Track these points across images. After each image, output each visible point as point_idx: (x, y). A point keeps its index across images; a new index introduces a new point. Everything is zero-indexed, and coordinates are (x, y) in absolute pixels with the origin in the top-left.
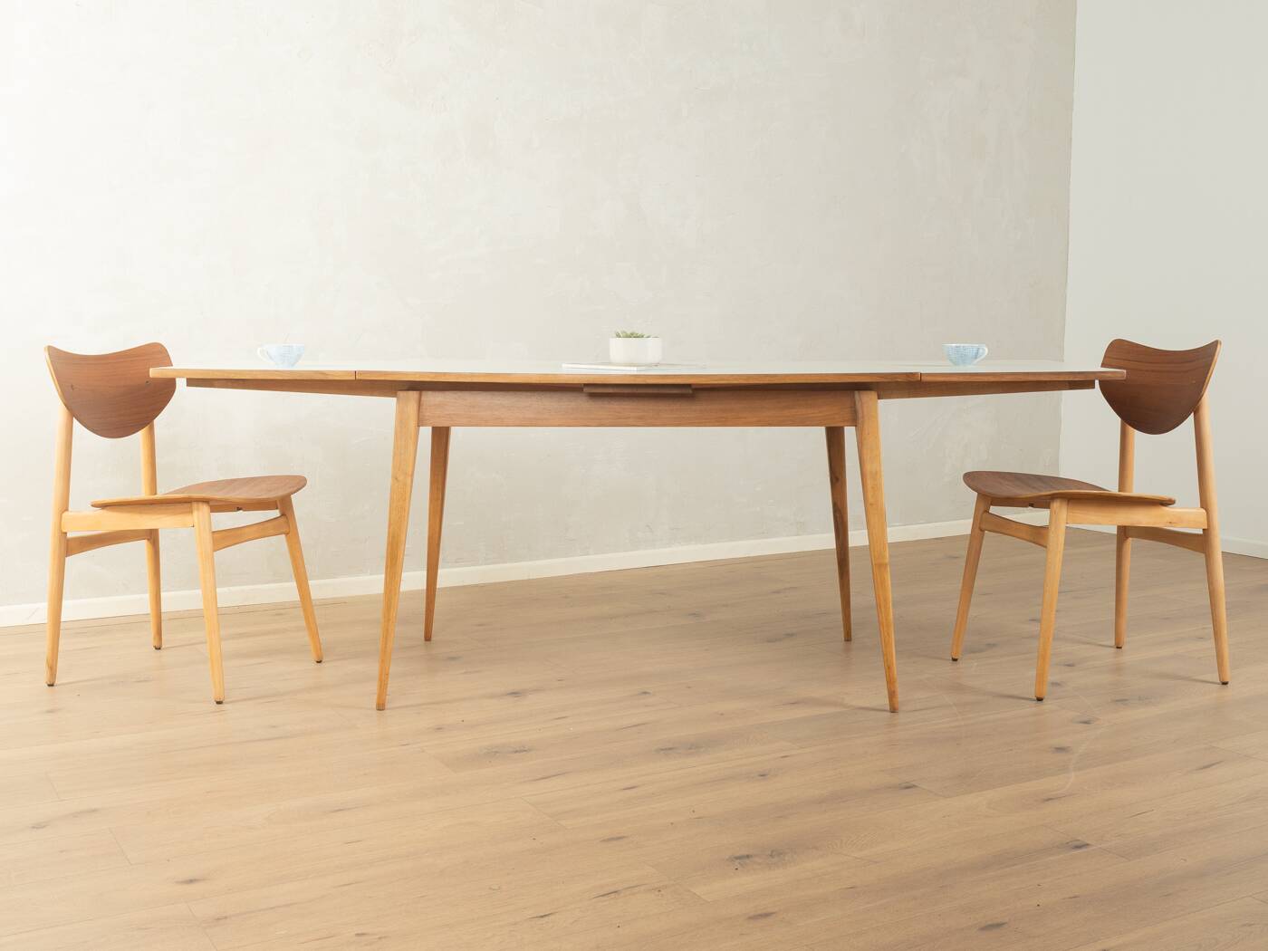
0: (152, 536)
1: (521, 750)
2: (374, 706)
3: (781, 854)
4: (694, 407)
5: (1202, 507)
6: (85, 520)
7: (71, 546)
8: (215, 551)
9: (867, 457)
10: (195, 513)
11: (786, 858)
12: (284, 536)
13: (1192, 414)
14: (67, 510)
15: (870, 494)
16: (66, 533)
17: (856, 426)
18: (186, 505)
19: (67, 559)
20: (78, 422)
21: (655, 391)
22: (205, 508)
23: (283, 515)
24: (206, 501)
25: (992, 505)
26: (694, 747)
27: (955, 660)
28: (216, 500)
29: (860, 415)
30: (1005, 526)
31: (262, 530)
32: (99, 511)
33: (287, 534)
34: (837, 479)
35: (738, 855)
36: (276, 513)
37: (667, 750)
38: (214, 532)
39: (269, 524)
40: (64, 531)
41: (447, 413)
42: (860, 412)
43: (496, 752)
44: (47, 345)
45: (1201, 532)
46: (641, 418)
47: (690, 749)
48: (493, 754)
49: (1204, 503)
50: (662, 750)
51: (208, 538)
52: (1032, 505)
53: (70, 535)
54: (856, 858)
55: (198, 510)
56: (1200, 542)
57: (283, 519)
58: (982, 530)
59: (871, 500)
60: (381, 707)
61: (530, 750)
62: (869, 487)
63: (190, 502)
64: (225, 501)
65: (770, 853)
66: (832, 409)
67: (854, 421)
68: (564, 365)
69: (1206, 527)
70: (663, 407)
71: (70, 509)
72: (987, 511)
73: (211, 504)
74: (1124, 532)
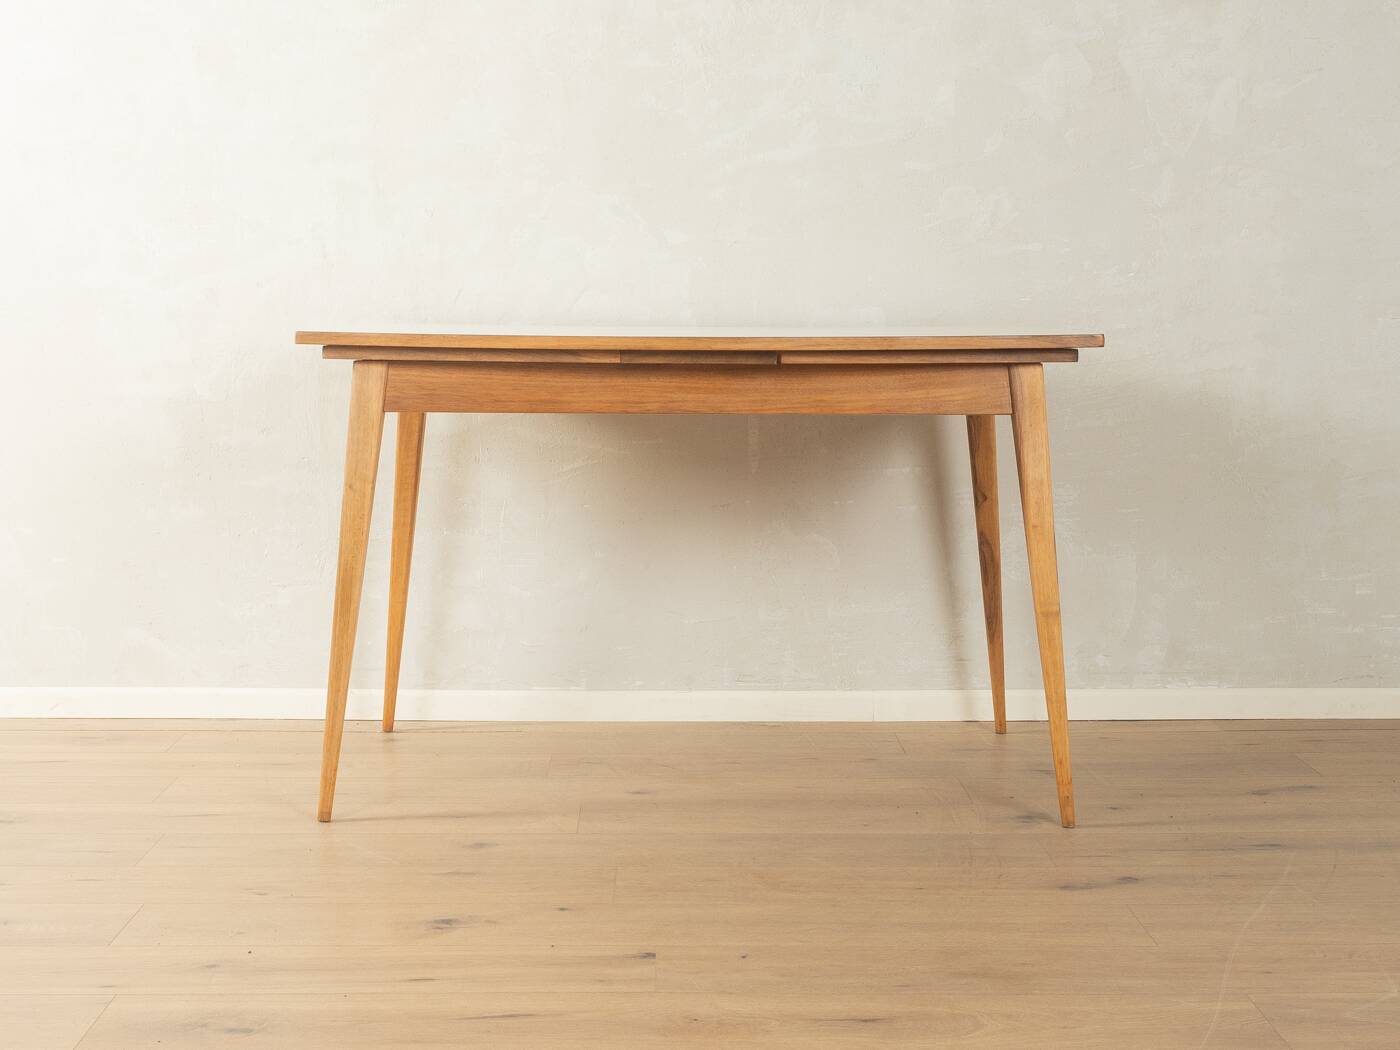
34: (984, 498)
60: (325, 818)
62: (1032, 501)
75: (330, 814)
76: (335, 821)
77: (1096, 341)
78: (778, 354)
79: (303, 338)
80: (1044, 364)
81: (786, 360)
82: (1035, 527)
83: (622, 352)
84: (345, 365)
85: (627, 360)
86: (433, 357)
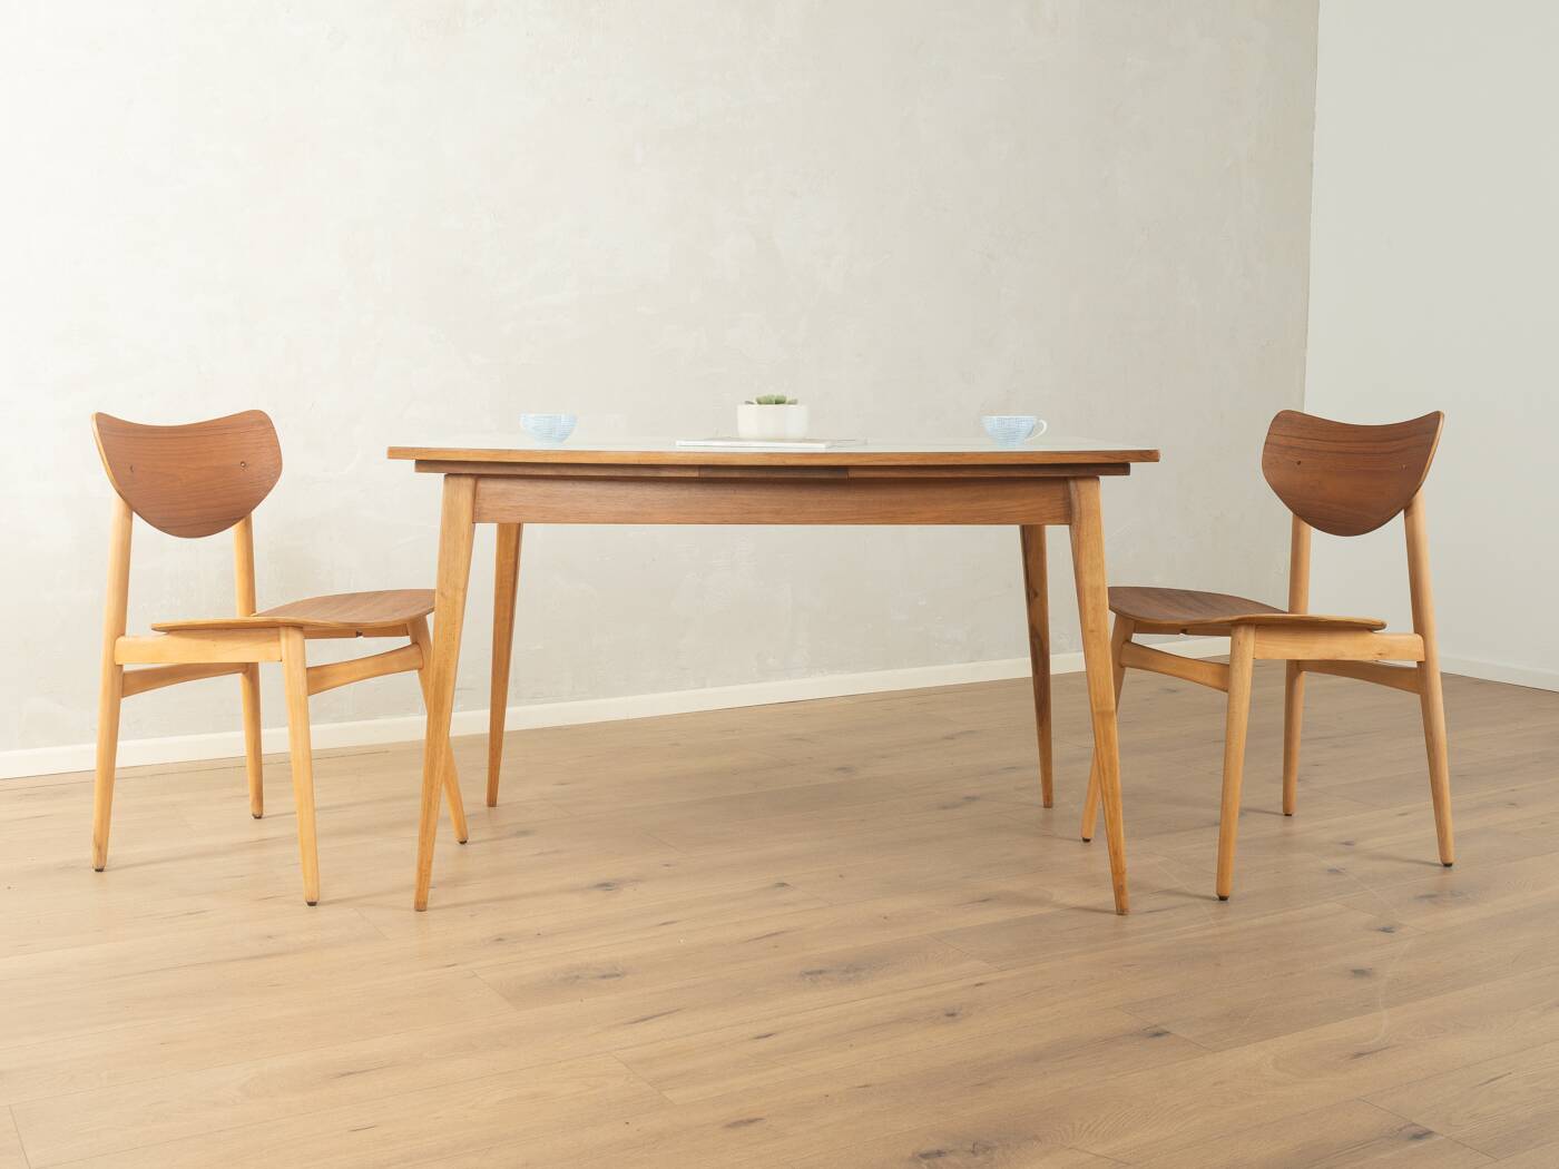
0: (250, 671)
1: (611, 974)
2: (412, 906)
3: (988, 1148)
4: (849, 498)
5: (1416, 632)
6: (145, 648)
7: (127, 683)
8: (309, 695)
9: (1085, 568)
10: (283, 640)
11: (996, 1156)
12: (416, 671)
13: (1402, 512)
14: (123, 634)
15: (1089, 618)
16: (121, 666)
17: (1070, 524)
18: (273, 631)
19: (123, 700)
20: (139, 518)
21: (797, 475)
22: (296, 637)
23: (415, 643)
24: (299, 627)
25: (1135, 632)
26: (852, 969)
27: (1087, 841)
28: (312, 625)
29: (1077, 510)
30: (1147, 659)
31: (382, 665)
32: (162, 637)
33: (420, 669)
34: (1036, 595)
35: (924, 1150)
36: (406, 641)
37: (814, 975)
38: (308, 669)
39: (394, 656)
40: (120, 663)
41: (512, 504)
42: (1076, 504)
43: (578, 977)
44: (96, 411)
45: (1415, 666)
46: (778, 512)
47: (847, 971)
48: (573, 980)
49: (1420, 627)
50: (808, 973)
51: (301, 676)
52: (1184, 632)
53: (127, 668)
54: (1097, 1156)
55: (287, 636)
56: (1415, 679)
57: (416, 649)
58: (1123, 667)
59: (1091, 626)
60: (421, 907)
61: (624, 974)
62: (1089, 608)
63: (278, 627)
64: (323, 626)
65: (971, 1147)
66: (1034, 501)
67: (1068, 516)
68: (678, 443)
69: (1423, 660)
70: (809, 498)
71: (127, 632)
72: (1128, 641)
73: (306, 629)
74: (1296, 668)
75: (425, 903)
76: (431, 909)
77: (1149, 456)
78: (845, 468)
79: (395, 453)
80: (1101, 477)
81: (853, 474)
82: (1092, 631)
83: (701, 467)
84: (437, 479)
85: (704, 474)
86: (519, 471)
